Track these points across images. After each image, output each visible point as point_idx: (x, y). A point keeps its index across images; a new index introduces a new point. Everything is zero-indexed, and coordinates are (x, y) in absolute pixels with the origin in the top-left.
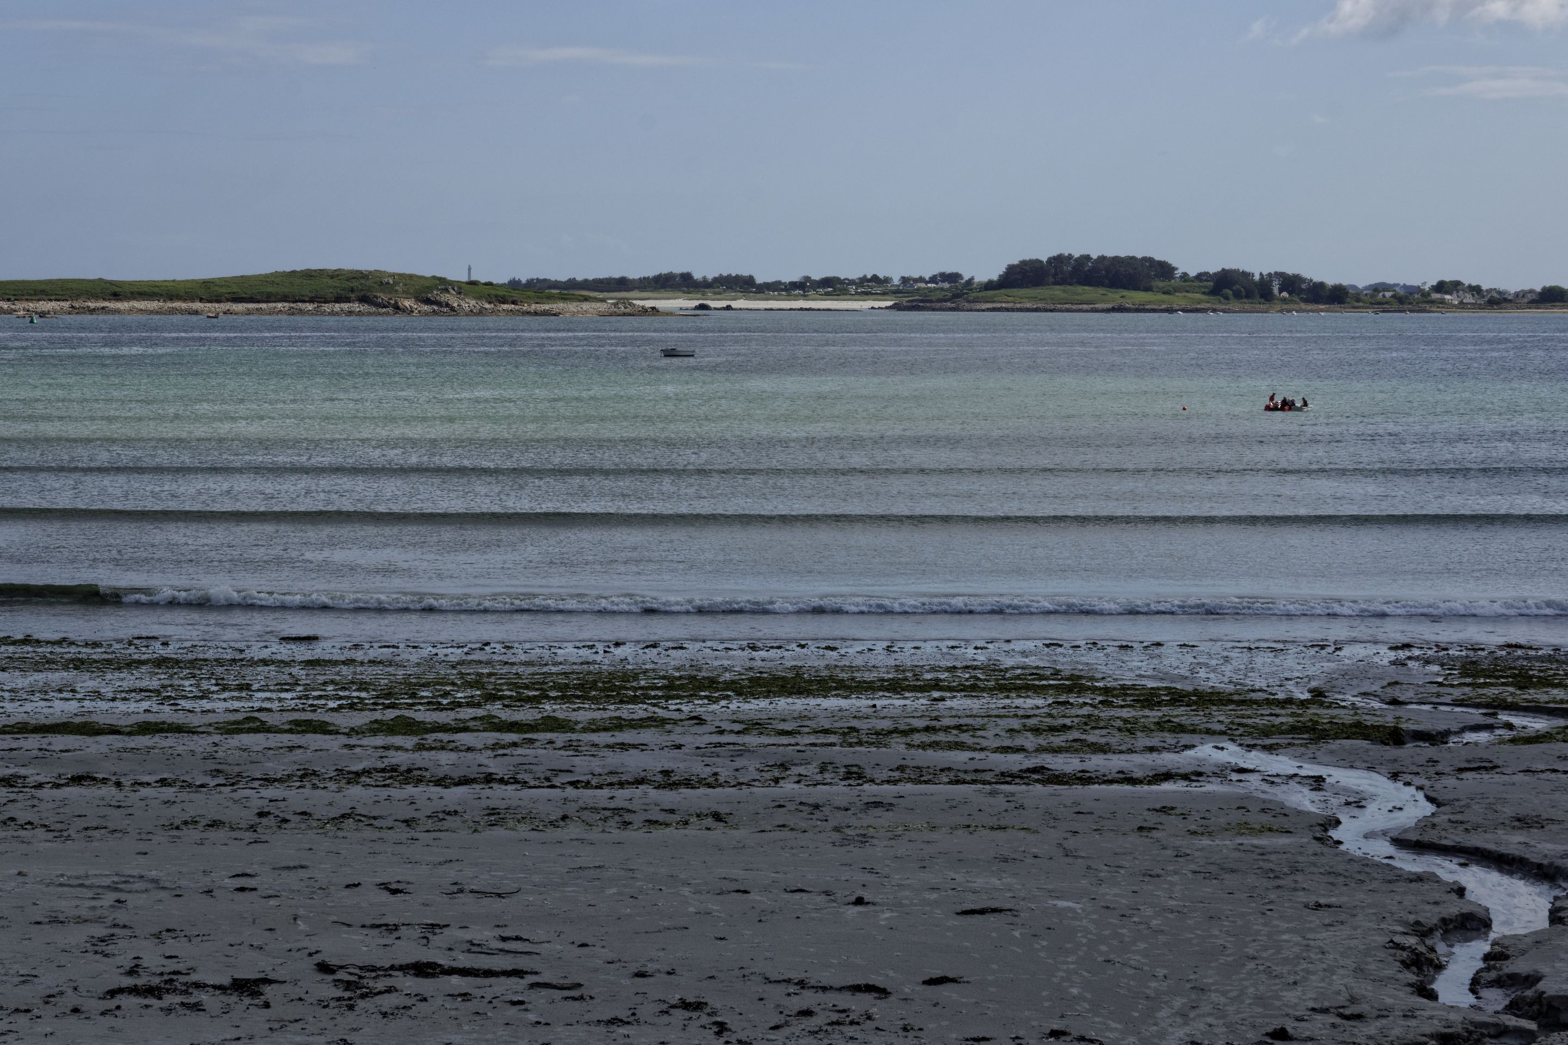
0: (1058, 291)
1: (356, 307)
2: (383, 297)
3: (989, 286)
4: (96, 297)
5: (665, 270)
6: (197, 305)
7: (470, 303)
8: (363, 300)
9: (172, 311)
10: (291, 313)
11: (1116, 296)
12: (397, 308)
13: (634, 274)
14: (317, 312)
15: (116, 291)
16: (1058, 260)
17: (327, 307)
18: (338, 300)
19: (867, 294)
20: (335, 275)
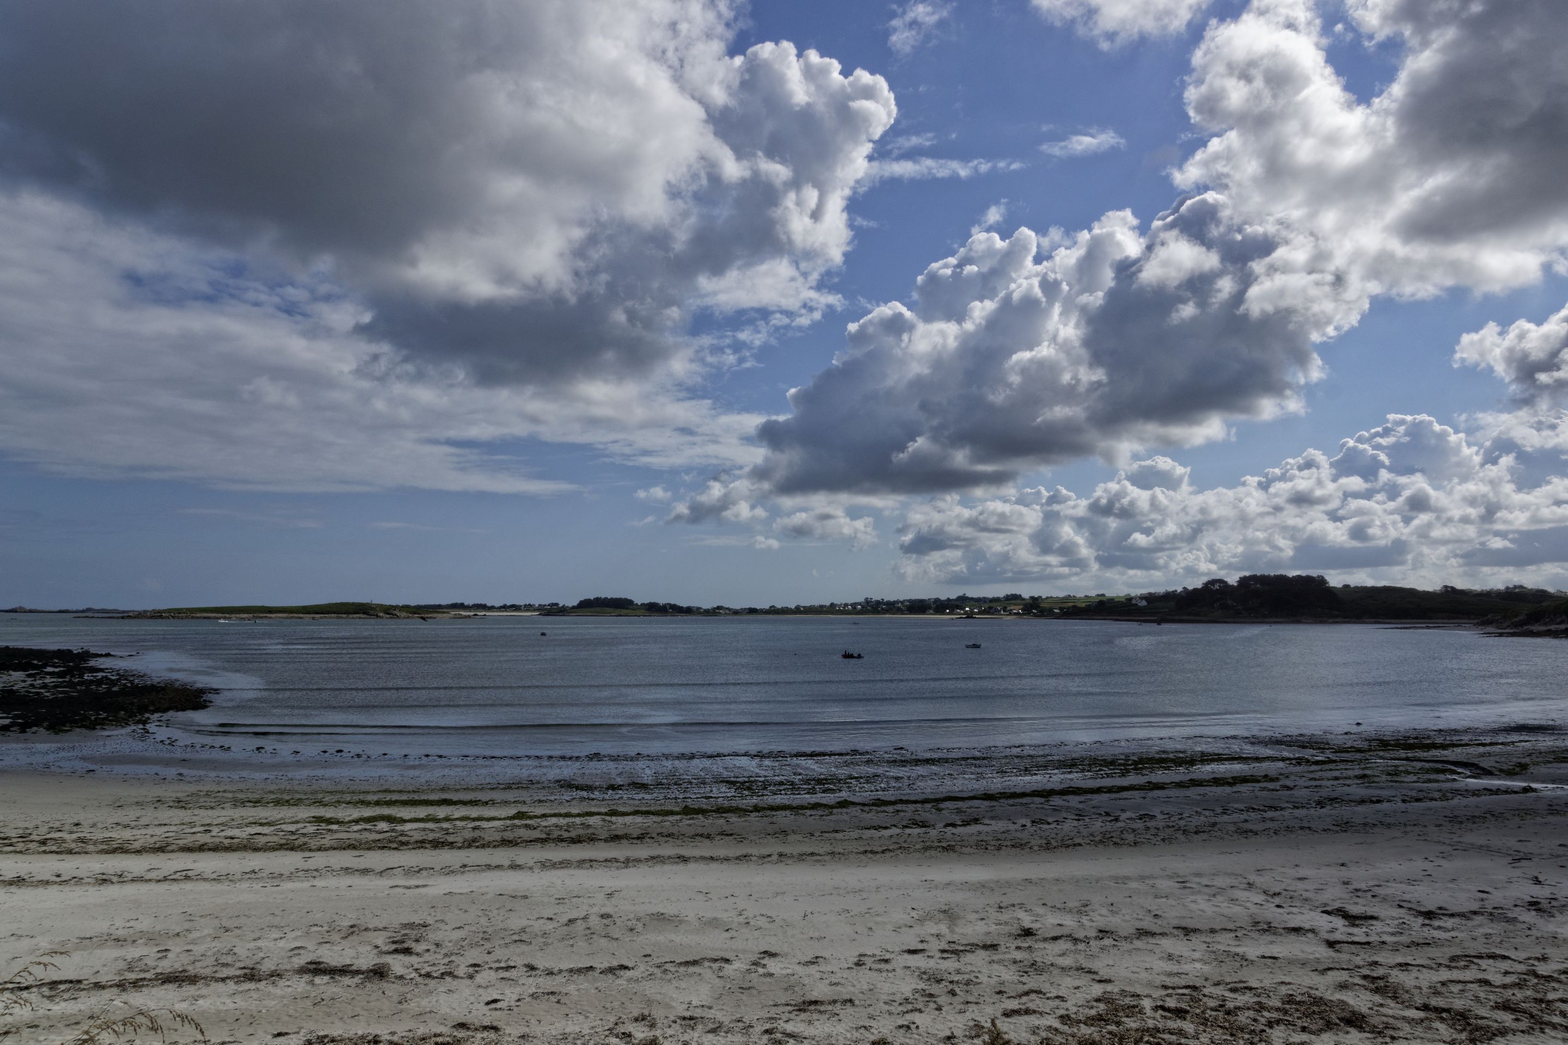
0: (598, 609)
1: (362, 616)
2: (372, 612)
3: (574, 607)
7: (404, 614)
8: (364, 613)
10: (338, 618)
11: (618, 611)
12: (377, 616)
14: (347, 618)
15: (270, 610)
16: (597, 599)
17: (351, 616)
18: (355, 613)
19: (528, 610)
20: (353, 604)
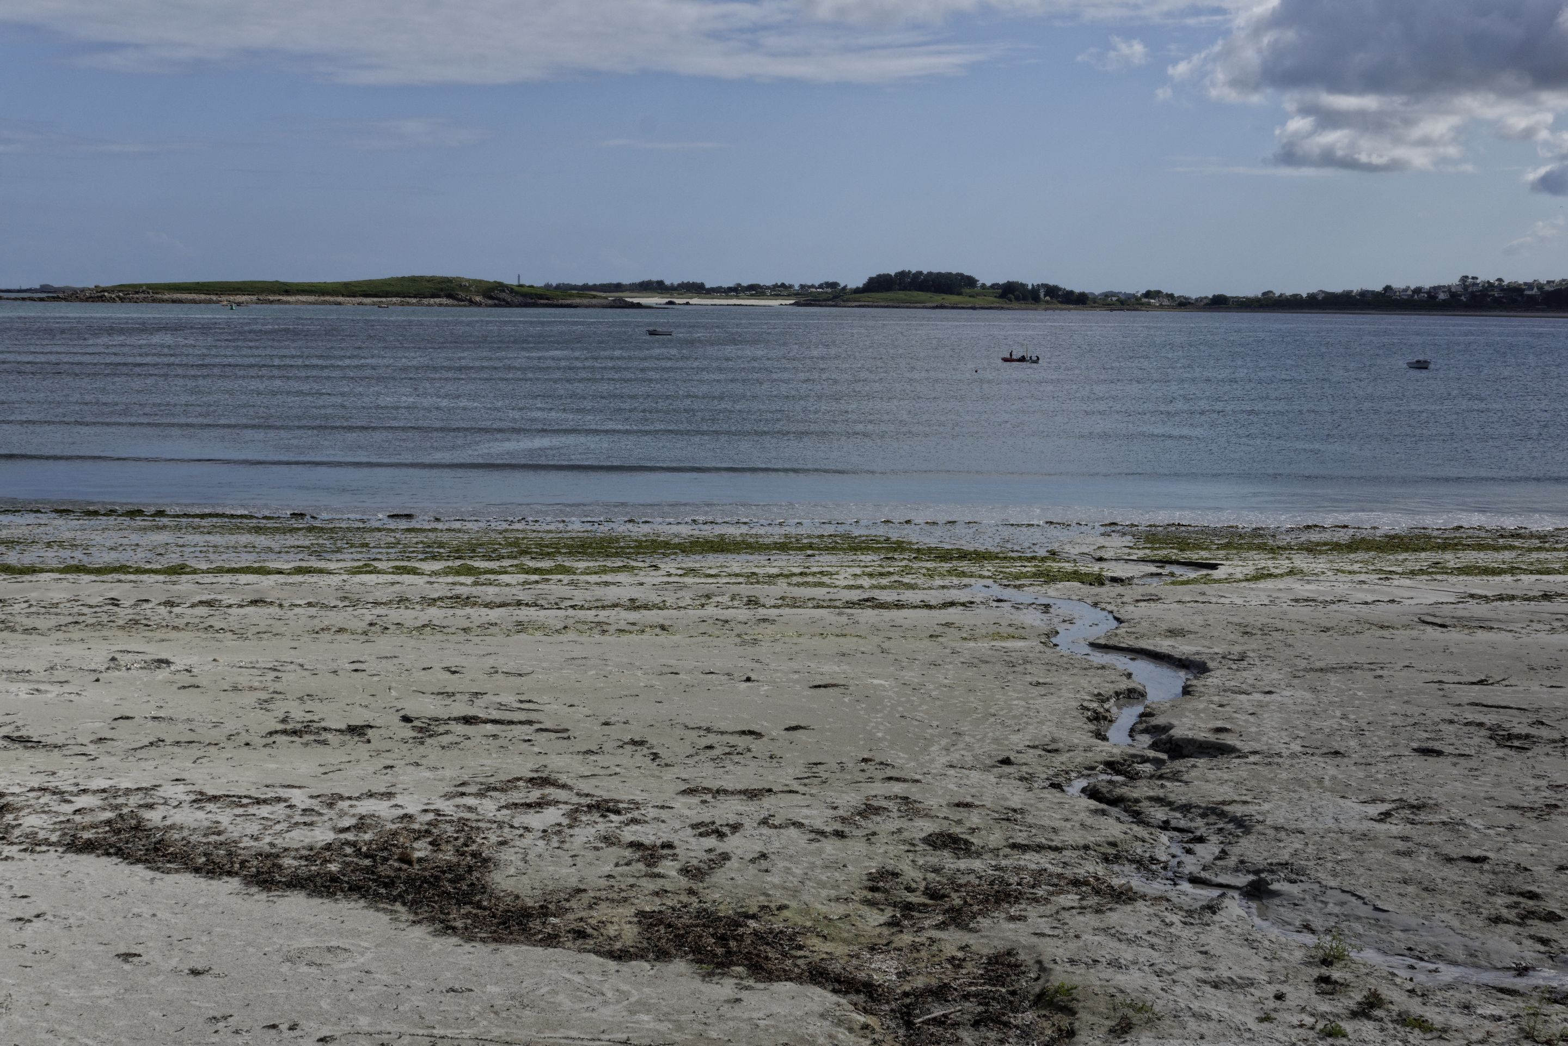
0: (901, 295)
1: (444, 301)
2: (462, 294)
3: (857, 291)
4: (274, 293)
5: (646, 278)
6: (340, 299)
7: (519, 299)
8: (449, 296)
9: (324, 303)
11: (939, 298)
12: (471, 302)
13: (626, 280)
16: (902, 275)
19: (777, 296)
20: (431, 280)
